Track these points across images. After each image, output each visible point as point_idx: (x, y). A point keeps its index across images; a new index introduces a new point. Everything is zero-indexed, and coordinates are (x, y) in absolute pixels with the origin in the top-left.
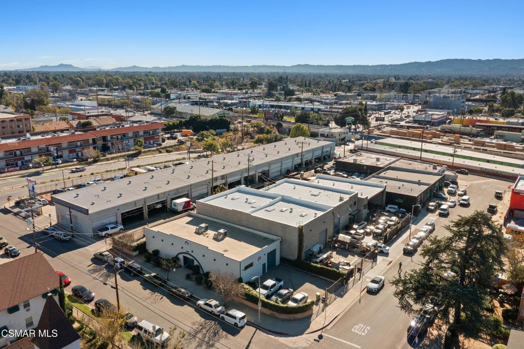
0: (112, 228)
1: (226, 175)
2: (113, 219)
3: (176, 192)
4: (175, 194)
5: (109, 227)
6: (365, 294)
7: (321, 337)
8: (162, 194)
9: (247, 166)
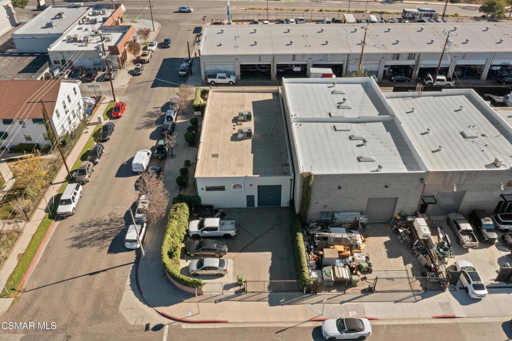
0: (220, 78)
1: (420, 54)
2: (230, 68)
3: (322, 58)
4: (321, 60)
5: (219, 75)
6: (309, 328)
7: (159, 327)
8: (299, 55)
9: (440, 50)
